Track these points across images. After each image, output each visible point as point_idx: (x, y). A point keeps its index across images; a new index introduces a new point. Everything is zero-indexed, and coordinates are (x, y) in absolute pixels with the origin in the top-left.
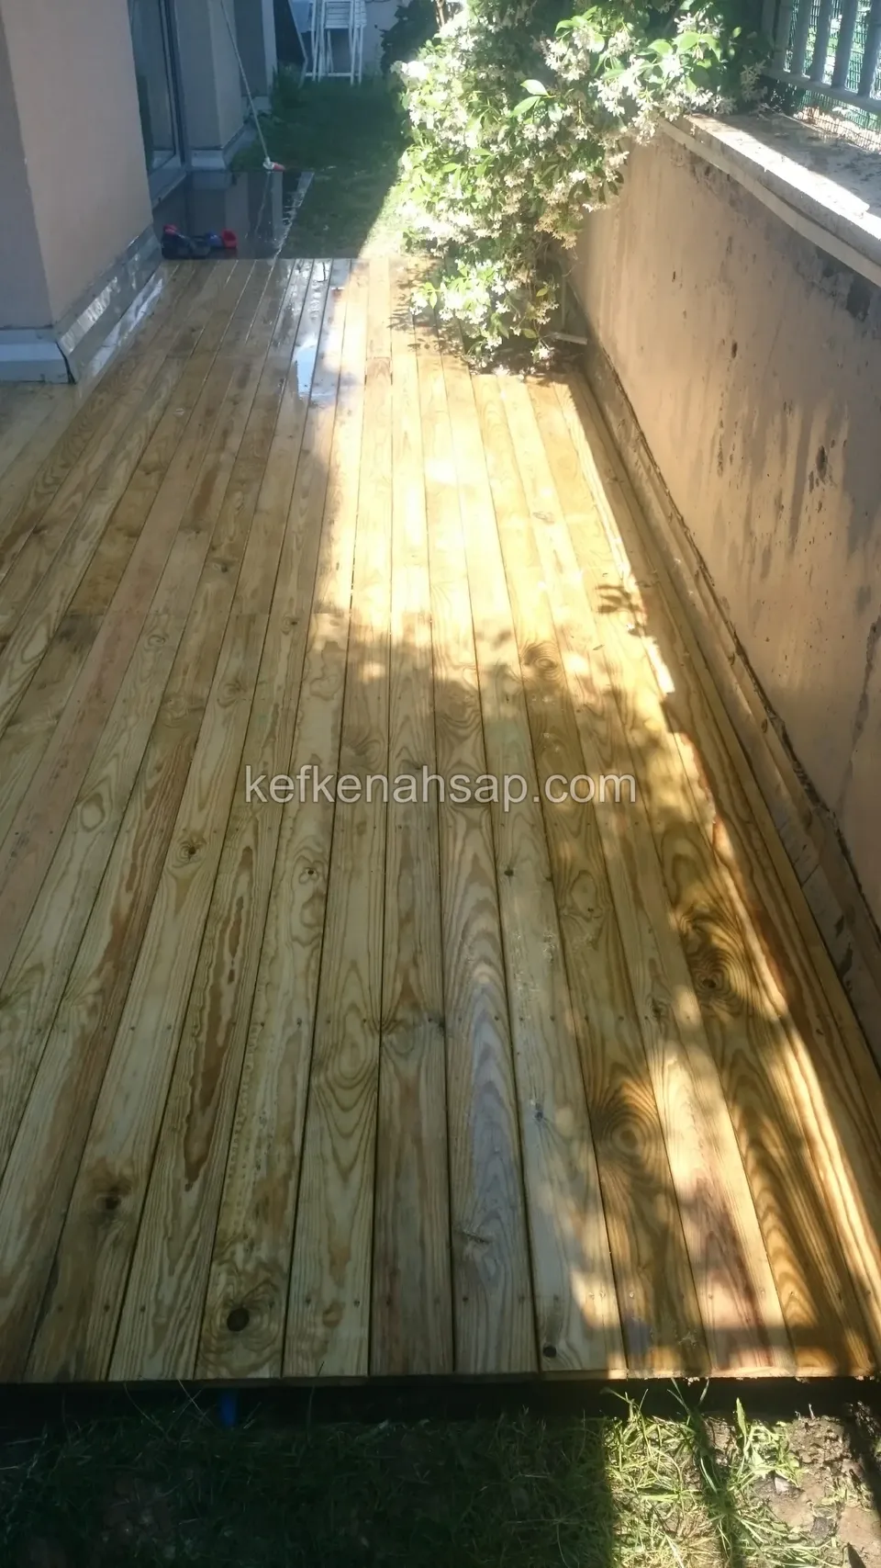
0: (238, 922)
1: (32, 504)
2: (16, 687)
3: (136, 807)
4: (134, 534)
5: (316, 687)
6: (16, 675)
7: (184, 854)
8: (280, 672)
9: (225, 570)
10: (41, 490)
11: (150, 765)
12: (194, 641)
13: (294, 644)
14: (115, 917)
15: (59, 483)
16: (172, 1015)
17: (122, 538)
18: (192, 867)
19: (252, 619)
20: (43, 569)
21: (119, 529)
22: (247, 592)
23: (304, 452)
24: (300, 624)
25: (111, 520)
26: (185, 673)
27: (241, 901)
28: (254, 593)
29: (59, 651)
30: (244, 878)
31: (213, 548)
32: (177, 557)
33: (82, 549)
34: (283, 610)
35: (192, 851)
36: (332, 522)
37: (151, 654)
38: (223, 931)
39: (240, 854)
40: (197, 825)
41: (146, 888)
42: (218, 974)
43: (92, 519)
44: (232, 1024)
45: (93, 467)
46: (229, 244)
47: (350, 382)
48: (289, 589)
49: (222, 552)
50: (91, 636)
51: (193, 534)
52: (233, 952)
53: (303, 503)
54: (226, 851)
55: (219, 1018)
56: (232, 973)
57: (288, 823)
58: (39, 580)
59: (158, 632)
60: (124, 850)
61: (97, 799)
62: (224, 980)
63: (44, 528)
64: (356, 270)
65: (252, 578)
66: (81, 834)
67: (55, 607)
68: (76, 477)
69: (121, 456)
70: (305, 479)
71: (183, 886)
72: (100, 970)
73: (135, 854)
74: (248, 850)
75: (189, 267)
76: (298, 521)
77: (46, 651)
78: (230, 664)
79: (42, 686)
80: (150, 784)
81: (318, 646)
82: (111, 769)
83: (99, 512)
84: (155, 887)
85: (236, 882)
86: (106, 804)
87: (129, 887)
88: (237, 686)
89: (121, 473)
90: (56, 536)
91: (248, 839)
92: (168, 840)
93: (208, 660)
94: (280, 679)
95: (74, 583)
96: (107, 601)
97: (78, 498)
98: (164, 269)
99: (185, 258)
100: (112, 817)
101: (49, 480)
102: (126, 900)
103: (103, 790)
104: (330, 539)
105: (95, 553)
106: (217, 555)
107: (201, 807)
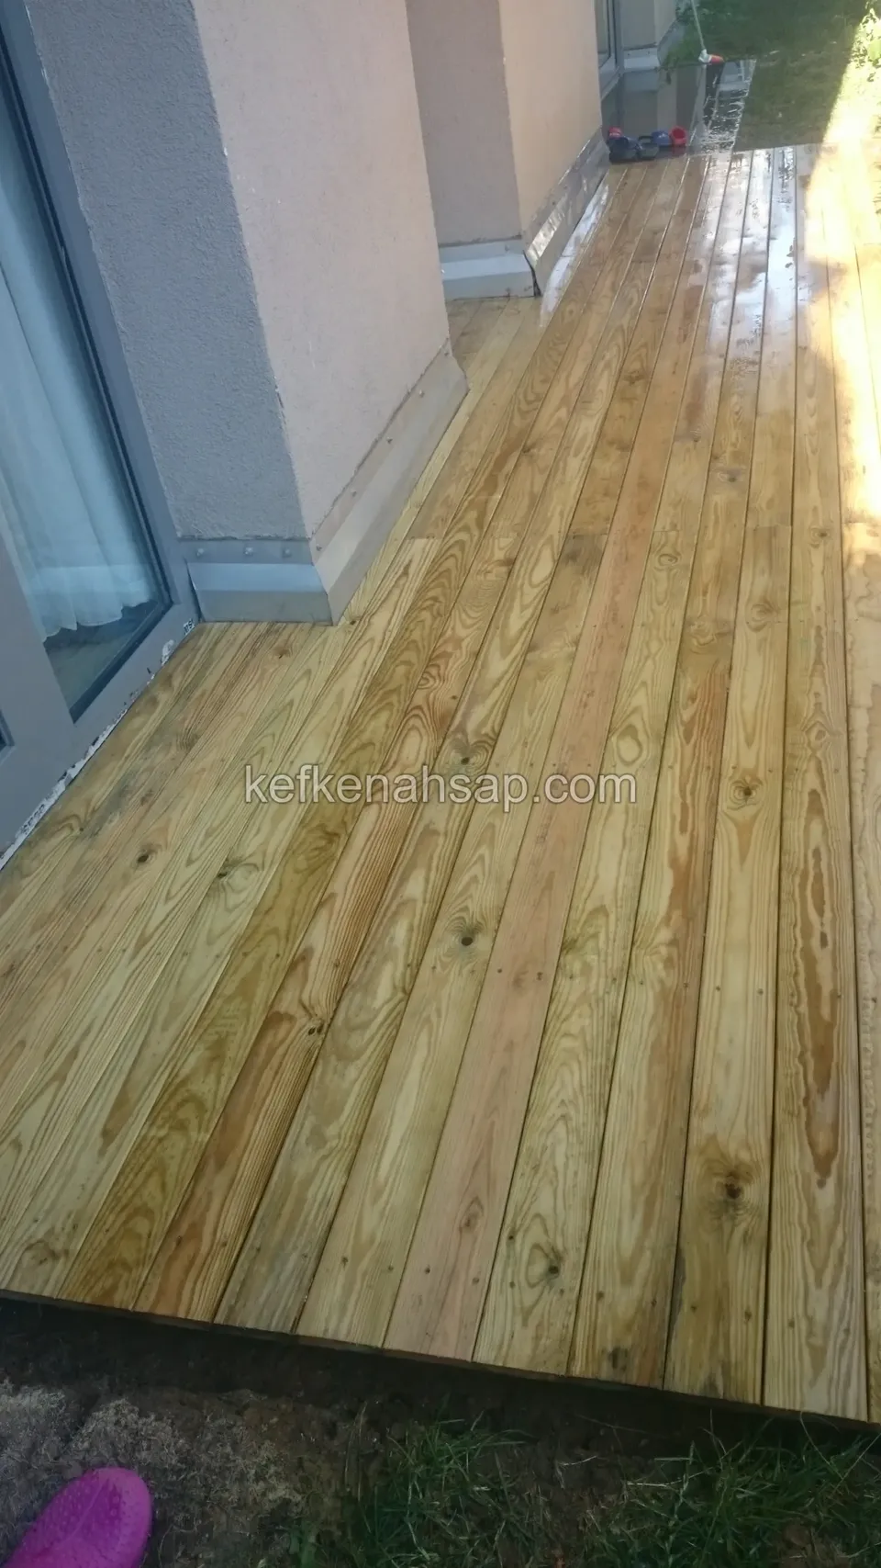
0: (819, 877)
1: (518, 422)
2: (528, 613)
3: (675, 739)
4: (627, 448)
5: (863, 607)
6: (527, 600)
7: (740, 795)
8: (815, 591)
9: (733, 480)
10: (524, 407)
11: (682, 697)
12: (710, 558)
13: (826, 558)
14: (674, 862)
15: (542, 399)
16: (762, 979)
17: (615, 453)
18: (749, 811)
19: (773, 532)
20: (538, 488)
21: (611, 443)
22: (761, 502)
23: (800, 349)
24: (831, 533)
25: (601, 435)
26: (705, 593)
27: (817, 853)
28: (770, 503)
29: (568, 571)
30: (816, 828)
31: (714, 457)
32: (676, 469)
33: (575, 465)
34: (805, 521)
35: (748, 792)
36: (848, 422)
37: (663, 575)
38: (803, 887)
39: (806, 798)
40: (748, 761)
41: (702, 830)
42: (807, 934)
43: (580, 434)
44: (835, 997)
45: (573, 380)
46: (678, 141)
47: (840, 271)
48: (809, 497)
49: (726, 461)
50: (597, 557)
51: (690, 444)
52: (821, 912)
53: (811, 403)
54: (788, 794)
55: (819, 989)
56: (823, 937)
57: (858, 765)
58: (537, 501)
59: (667, 550)
60: (670, 788)
61: (631, 731)
62: (815, 942)
63: (533, 446)
64: (823, 155)
65: (765, 487)
66: (620, 768)
67: (556, 528)
68: (558, 392)
69: (601, 365)
70: (808, 377)
71: (745, 830)
72: (668, 918)
73: (683, 796)
74: (813, 793)
75: (638, 171)
76: (807, 422)
77: (554, 574)
78: (755, 582)
79: (555, 611)
80: (686, 715)
81: (859, 561)
82: (640, 699)
83: (587, 426)
84: (713, 832)
85: (807, 829)
86: (642, 737)
87: (683, 829)
88: (767, 607)
89: (604, 384)
90: (545, 453)
91: (812, 781)
92: (717, 777)
93: (728, 577)
94: (817, 598)
95: (572, 503)
96: (610, 519)
97: (563, 413)
98: (613, 174)
99: (632, 160)
100: (650, 751)
101: (531, 397)
102: (683, 843)
103: (636, 721)
104: (849, 441)
105: (589, 469)
106: (720, 465)
107: (749, 743)
